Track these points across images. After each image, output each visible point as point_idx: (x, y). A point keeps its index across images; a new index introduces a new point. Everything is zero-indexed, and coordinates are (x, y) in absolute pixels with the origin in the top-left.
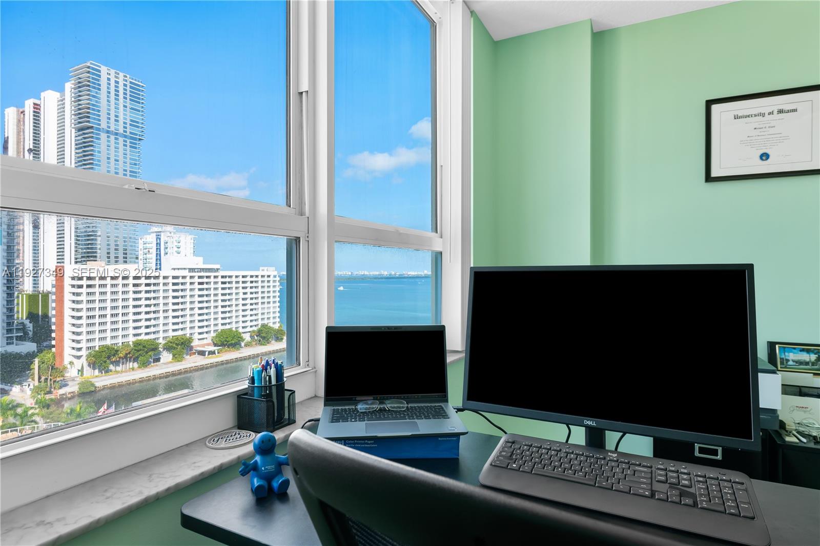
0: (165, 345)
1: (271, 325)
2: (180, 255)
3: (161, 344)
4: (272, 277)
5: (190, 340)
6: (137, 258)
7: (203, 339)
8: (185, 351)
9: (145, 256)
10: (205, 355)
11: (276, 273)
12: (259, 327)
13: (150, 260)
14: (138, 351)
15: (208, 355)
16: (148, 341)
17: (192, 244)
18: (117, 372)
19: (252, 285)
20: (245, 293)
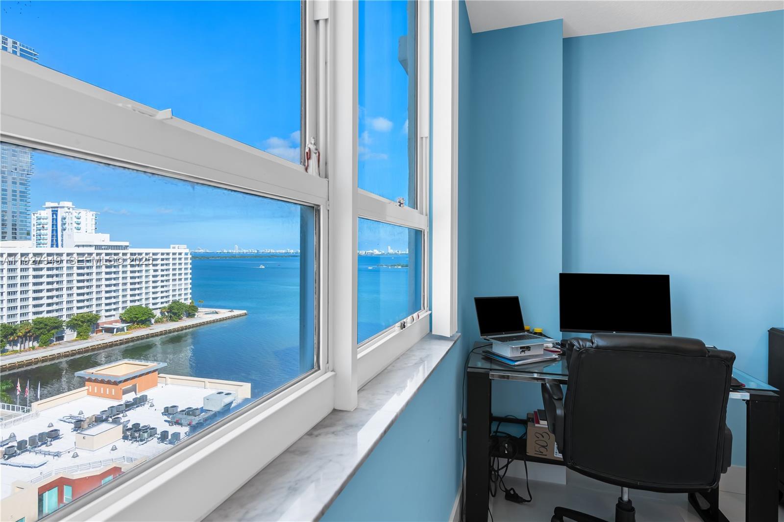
0: (68, 322)
1: (183, 301)
2: (79, 231)
3: (64, 321)
4: (183, 254)
5: (97, 317)
6: (28, 234)
7: (111, 316)
8: (91, 328)
9: (38, 232)
10: (113, 333)
11: (187, 251)
12: (170, 303)
13: (45, 236)
14: (39, 329)
15: (117, 332)
16: (50, 319)
17: (94, 220)
18: (16, 352)
19: (163, 262)
20: (155, 271)
